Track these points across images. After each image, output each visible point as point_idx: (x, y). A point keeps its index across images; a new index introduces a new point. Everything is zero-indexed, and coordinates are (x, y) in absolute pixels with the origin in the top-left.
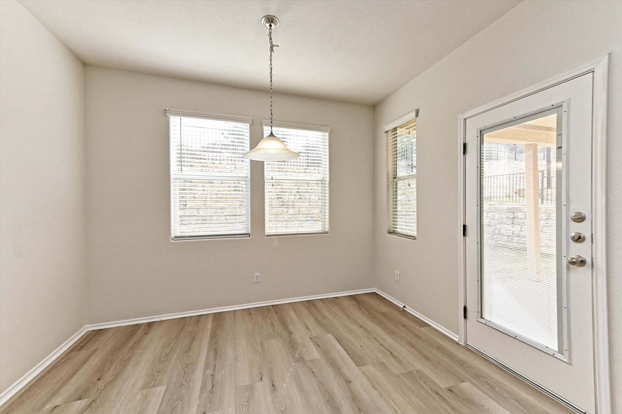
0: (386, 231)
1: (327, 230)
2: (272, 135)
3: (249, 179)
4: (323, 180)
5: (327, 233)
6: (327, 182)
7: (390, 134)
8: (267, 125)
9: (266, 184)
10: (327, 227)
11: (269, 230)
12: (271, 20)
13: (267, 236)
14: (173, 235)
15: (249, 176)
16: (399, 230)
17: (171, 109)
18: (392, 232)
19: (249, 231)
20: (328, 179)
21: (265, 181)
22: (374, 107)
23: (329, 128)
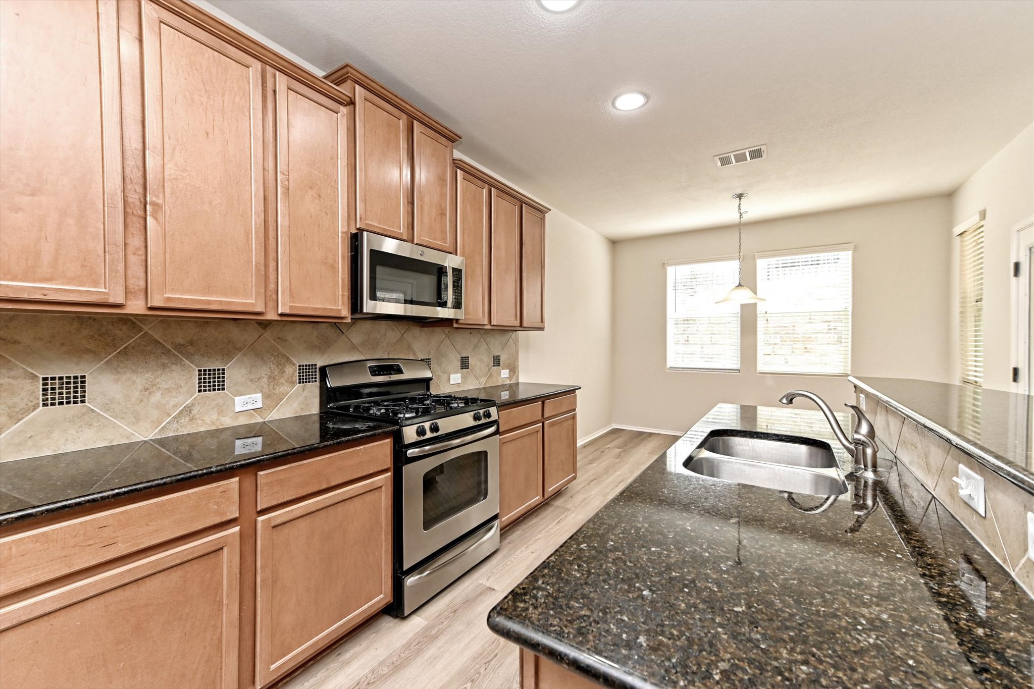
1: (848, 372)
2: (739, 285)
3: (739, 315)
5: (849, 376)
6: (850, 313)
8: (762, 258)
9: (758, 319)
10: (849, 368)
11: (761, 367)
12: (739, 196)
13: (760, 373)
14: (668, 366)
15: (739, 312)
17: (669, 262)
19: (738, 366)
20: (850, 309)
21: (758, 316)
22: (949, 196)
23: (852, 246)
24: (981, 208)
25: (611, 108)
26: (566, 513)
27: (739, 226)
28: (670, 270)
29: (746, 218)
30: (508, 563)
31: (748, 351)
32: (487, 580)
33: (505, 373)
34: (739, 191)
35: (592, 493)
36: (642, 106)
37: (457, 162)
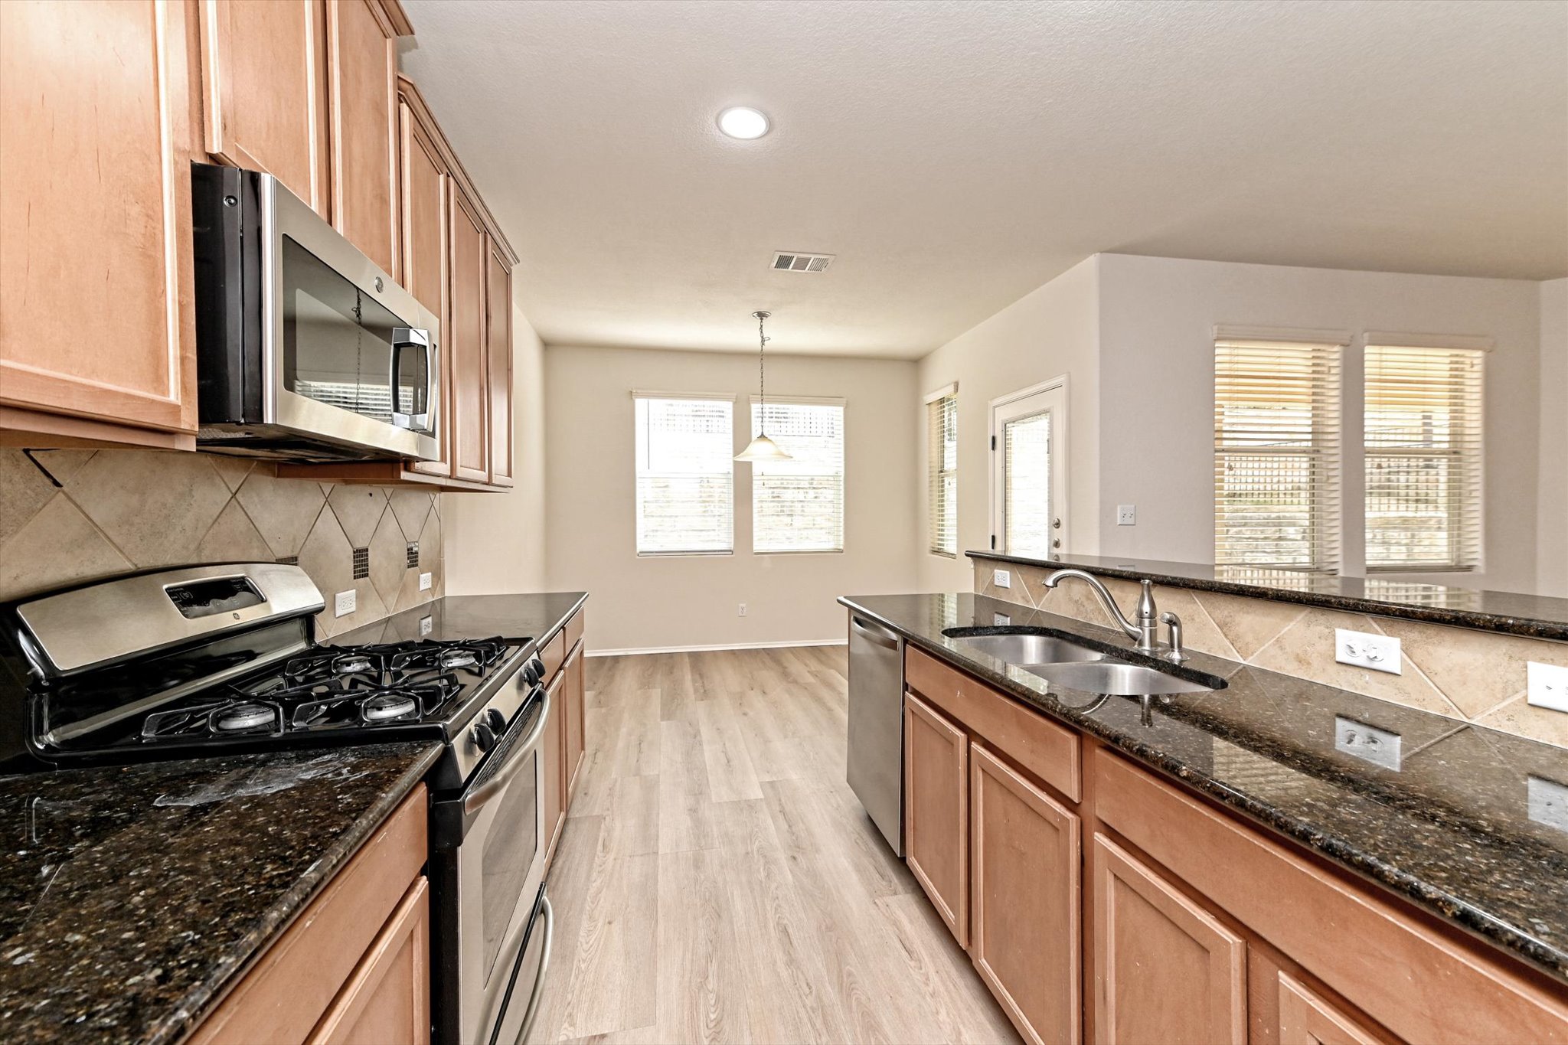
0: (928, 548)
1: (841, 547)
2: (762, 436)
3: (732, 476)
4: (836, 476)
5: (842, 552)
6: (842, 478)
7: (934, 407)
8: (756, 402)
9: (754, 482)
10: (842, 542)
11: (758, 547)
12: (761, 315)
13: (756, 554)
14: (638, 551)
15: (732, 471)
16: (946, 548)
17: (639, 391)
18: (937, 551)
19: (731, 546)
20: (842, 474)
21: (754, 478)
22: (916, 363)
23: (844, 400)
24: (955, 380)
25: (711, 121)
26: (603, 826)
27: (762, 357)
28: (640, 404)
29: (769, 346)
30: (583, 966)
31: (743, 526)
32: (573, 1025)
33: (426, 580)
34: (762, 309)
35: (613, 776)
36: (752, 139)
37: (404, 85)
